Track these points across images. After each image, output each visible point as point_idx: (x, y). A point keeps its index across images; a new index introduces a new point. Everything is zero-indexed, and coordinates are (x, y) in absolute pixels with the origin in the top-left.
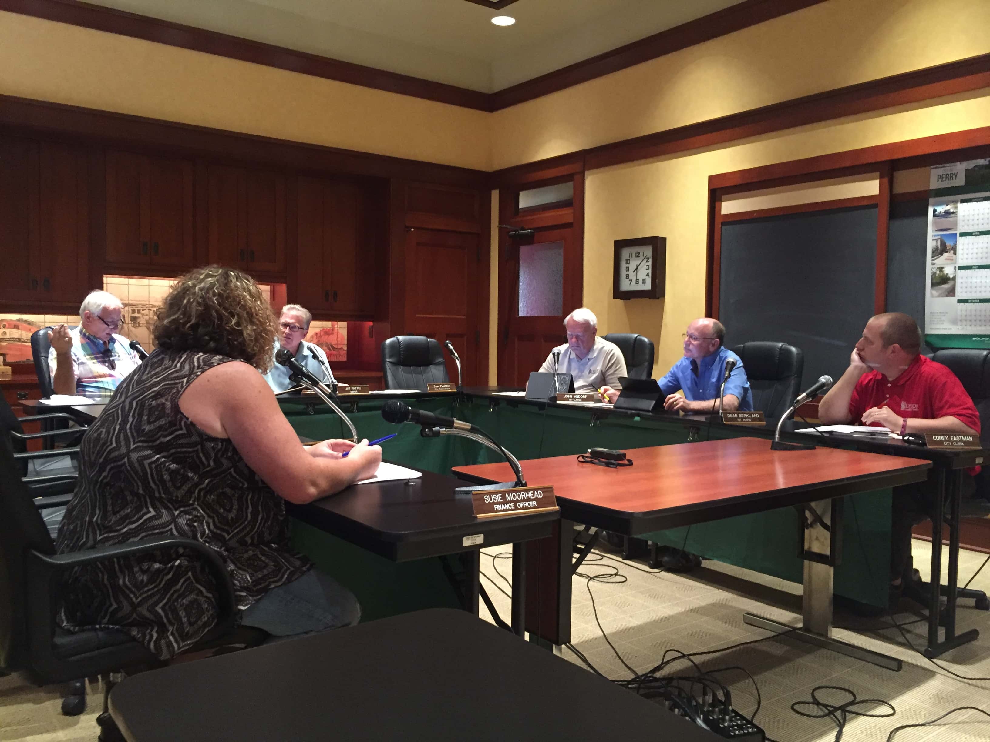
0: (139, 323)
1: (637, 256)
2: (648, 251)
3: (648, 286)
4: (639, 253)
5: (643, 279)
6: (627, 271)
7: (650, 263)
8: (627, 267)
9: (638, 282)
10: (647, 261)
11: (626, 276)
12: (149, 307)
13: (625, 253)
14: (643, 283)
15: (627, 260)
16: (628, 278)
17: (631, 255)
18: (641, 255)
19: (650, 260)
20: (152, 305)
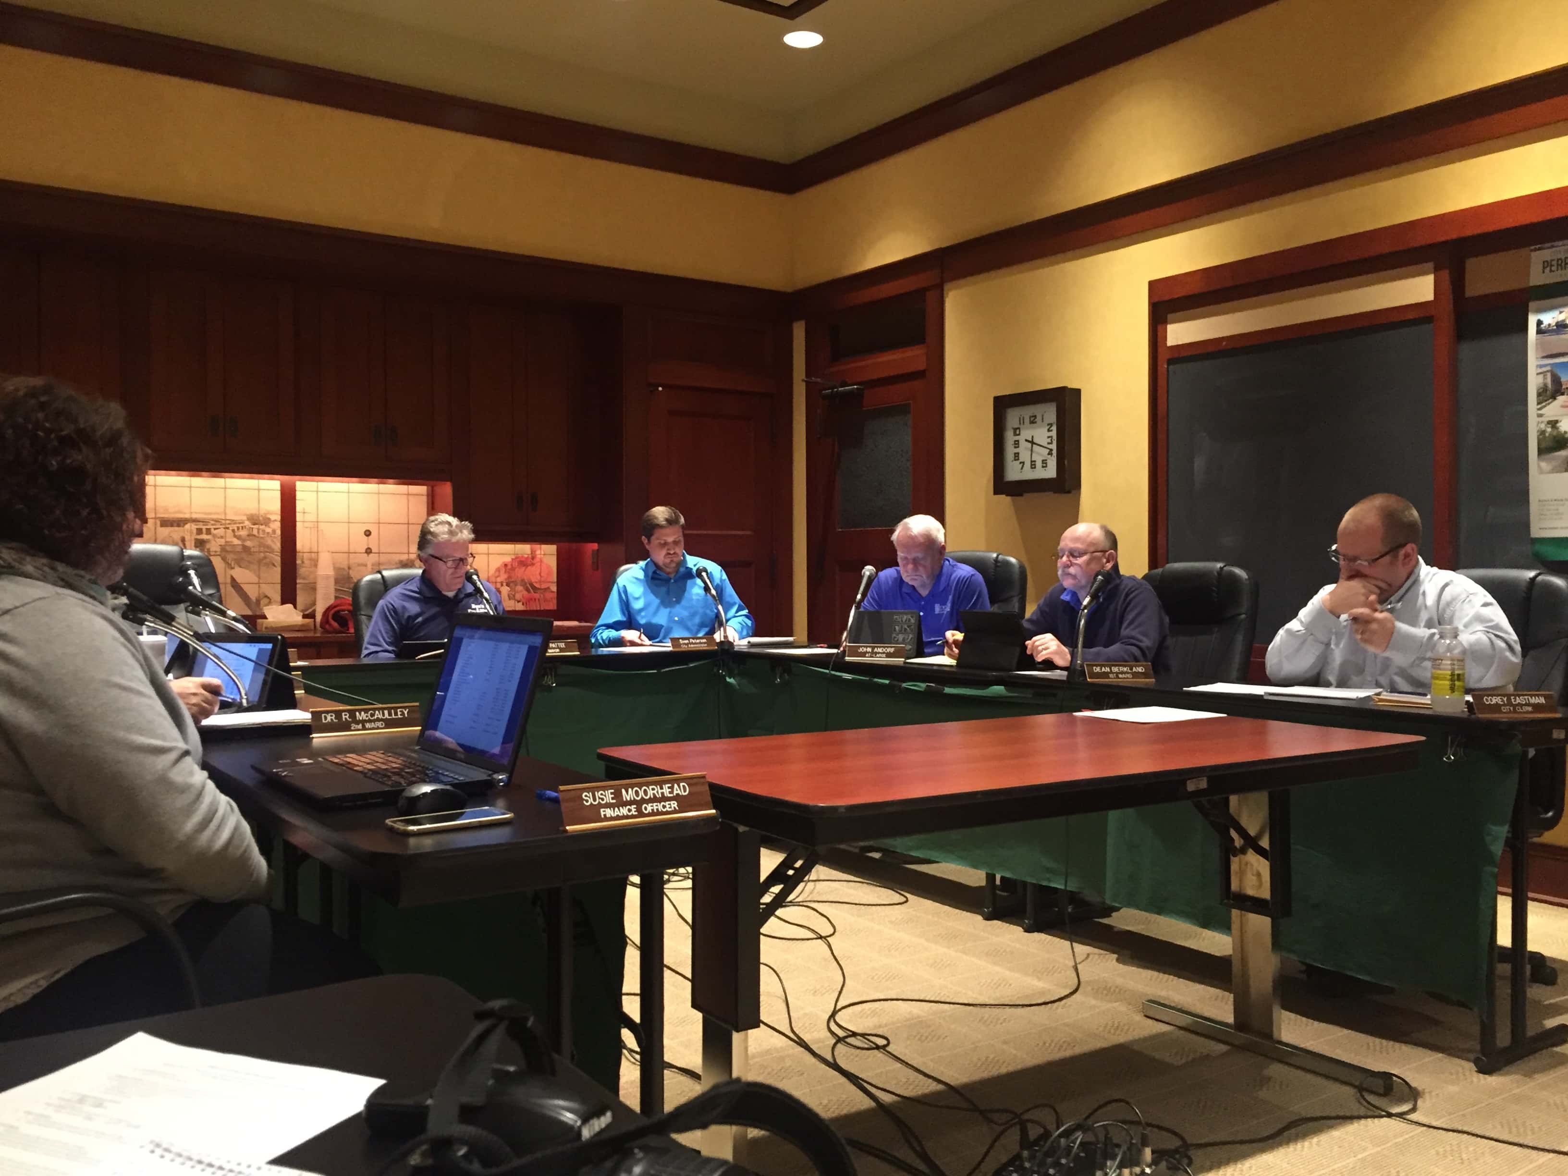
0: (209, 551)
1: (1032, 421)
2: (1049, 412)
3: (1051, 472)
4: (1035, 417)
5: (1043, 461)
6: (1015, 447)
7: (1054, 433)
8: (1015, 441)
9: (1035, 465)
10: (1049, 430)
11: (1015, 457)
12: (225, 524)
13: (1013, 416)
14: (1043, 467)
15: (1015, 429)
16: (1018, 459)
17: (1022, 421)
18: (1039, 419)
19: (1054, 428)
20: (233, 520)
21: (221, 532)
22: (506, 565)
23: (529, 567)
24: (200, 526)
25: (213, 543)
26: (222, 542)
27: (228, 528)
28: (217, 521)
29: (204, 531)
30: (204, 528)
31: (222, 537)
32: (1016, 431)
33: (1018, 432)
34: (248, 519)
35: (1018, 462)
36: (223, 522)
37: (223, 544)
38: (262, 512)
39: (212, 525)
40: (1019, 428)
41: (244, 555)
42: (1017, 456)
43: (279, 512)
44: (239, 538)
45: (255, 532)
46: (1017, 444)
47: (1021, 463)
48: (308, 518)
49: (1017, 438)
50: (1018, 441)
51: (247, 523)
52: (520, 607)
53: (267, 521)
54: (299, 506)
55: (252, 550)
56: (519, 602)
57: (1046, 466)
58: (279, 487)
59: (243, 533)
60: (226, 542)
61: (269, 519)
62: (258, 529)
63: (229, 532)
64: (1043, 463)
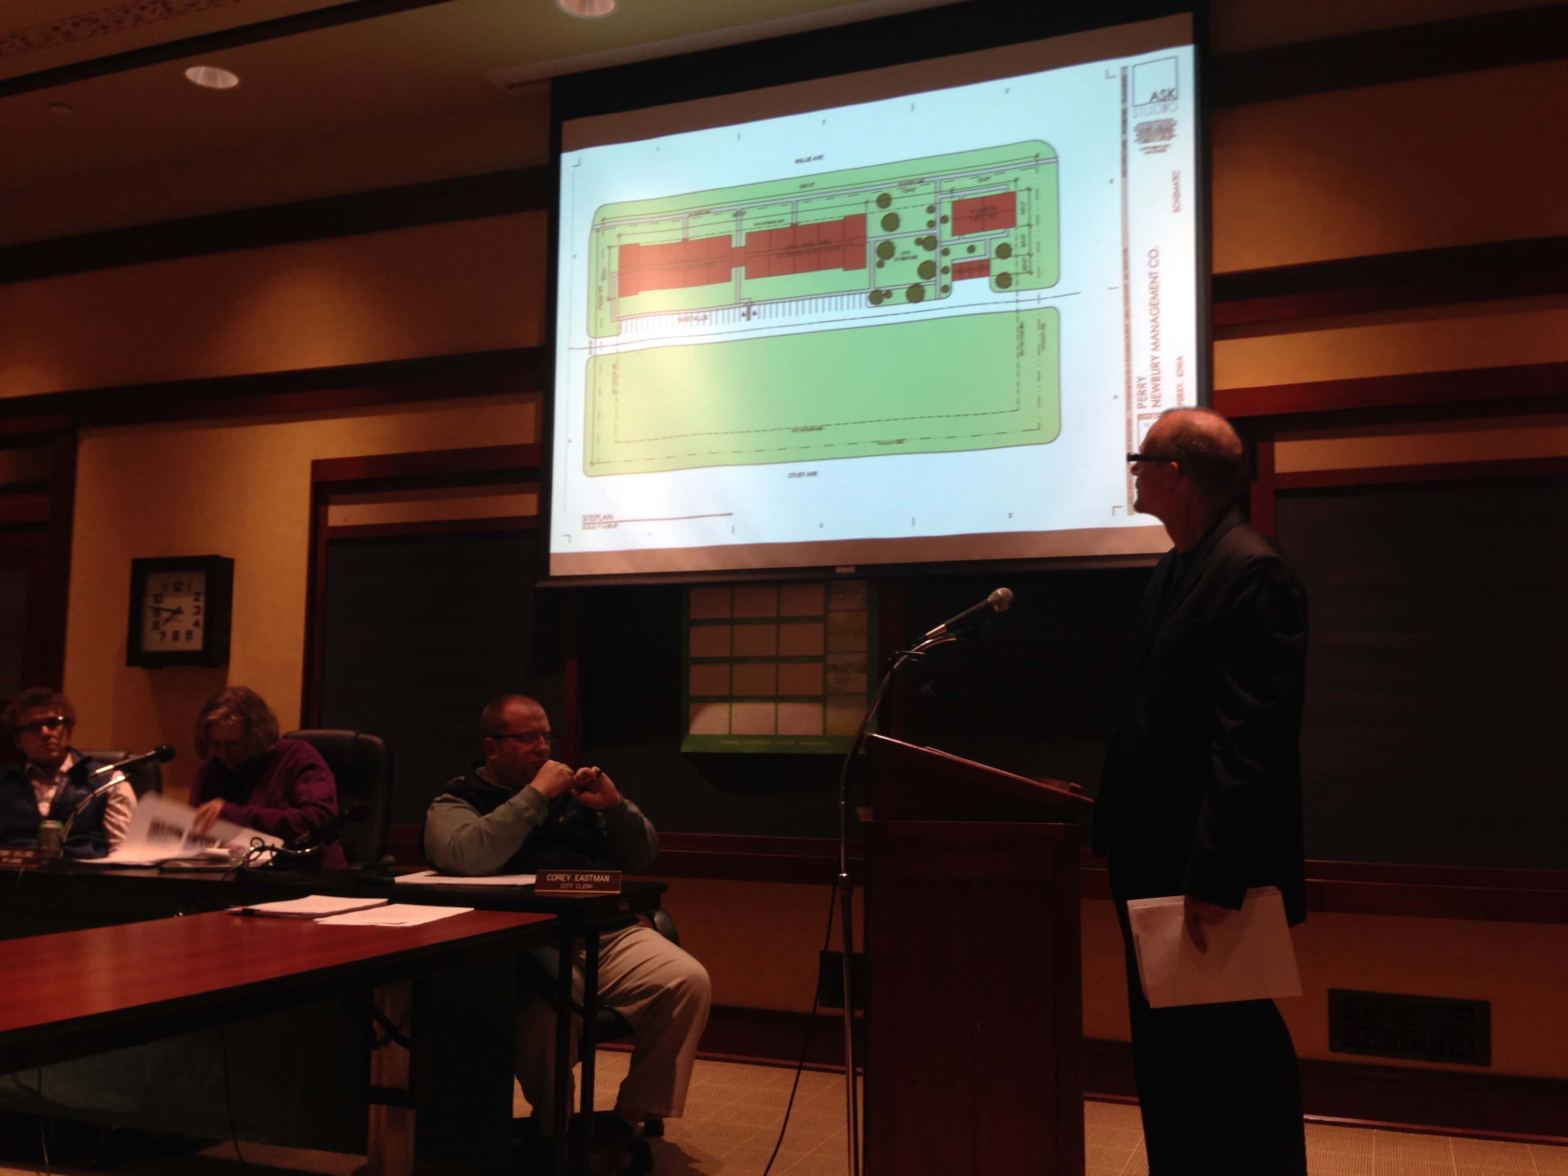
1: (178, 589)
2: (198, 581)
3: (196, 644)
4: (181, 584)
5: (188, 631)
6: (155, 616)
7: (201, 603)
8: (156, 609)
9: (178, 636)
10: (196, 600)
11: (155, 625)
13: (154, 583)
14: (187, 638)
15: (156, 597)
16: (158, 629)
17: (165, 587)
18: (185, 586)
19: (202, 598)
33: (159, 600)
35: (158, 632)
46: (157, 613)
47: (161, 633)
49: (158, 606)
50: (159, 609)
57: (191, 638)
64: (187, 634)
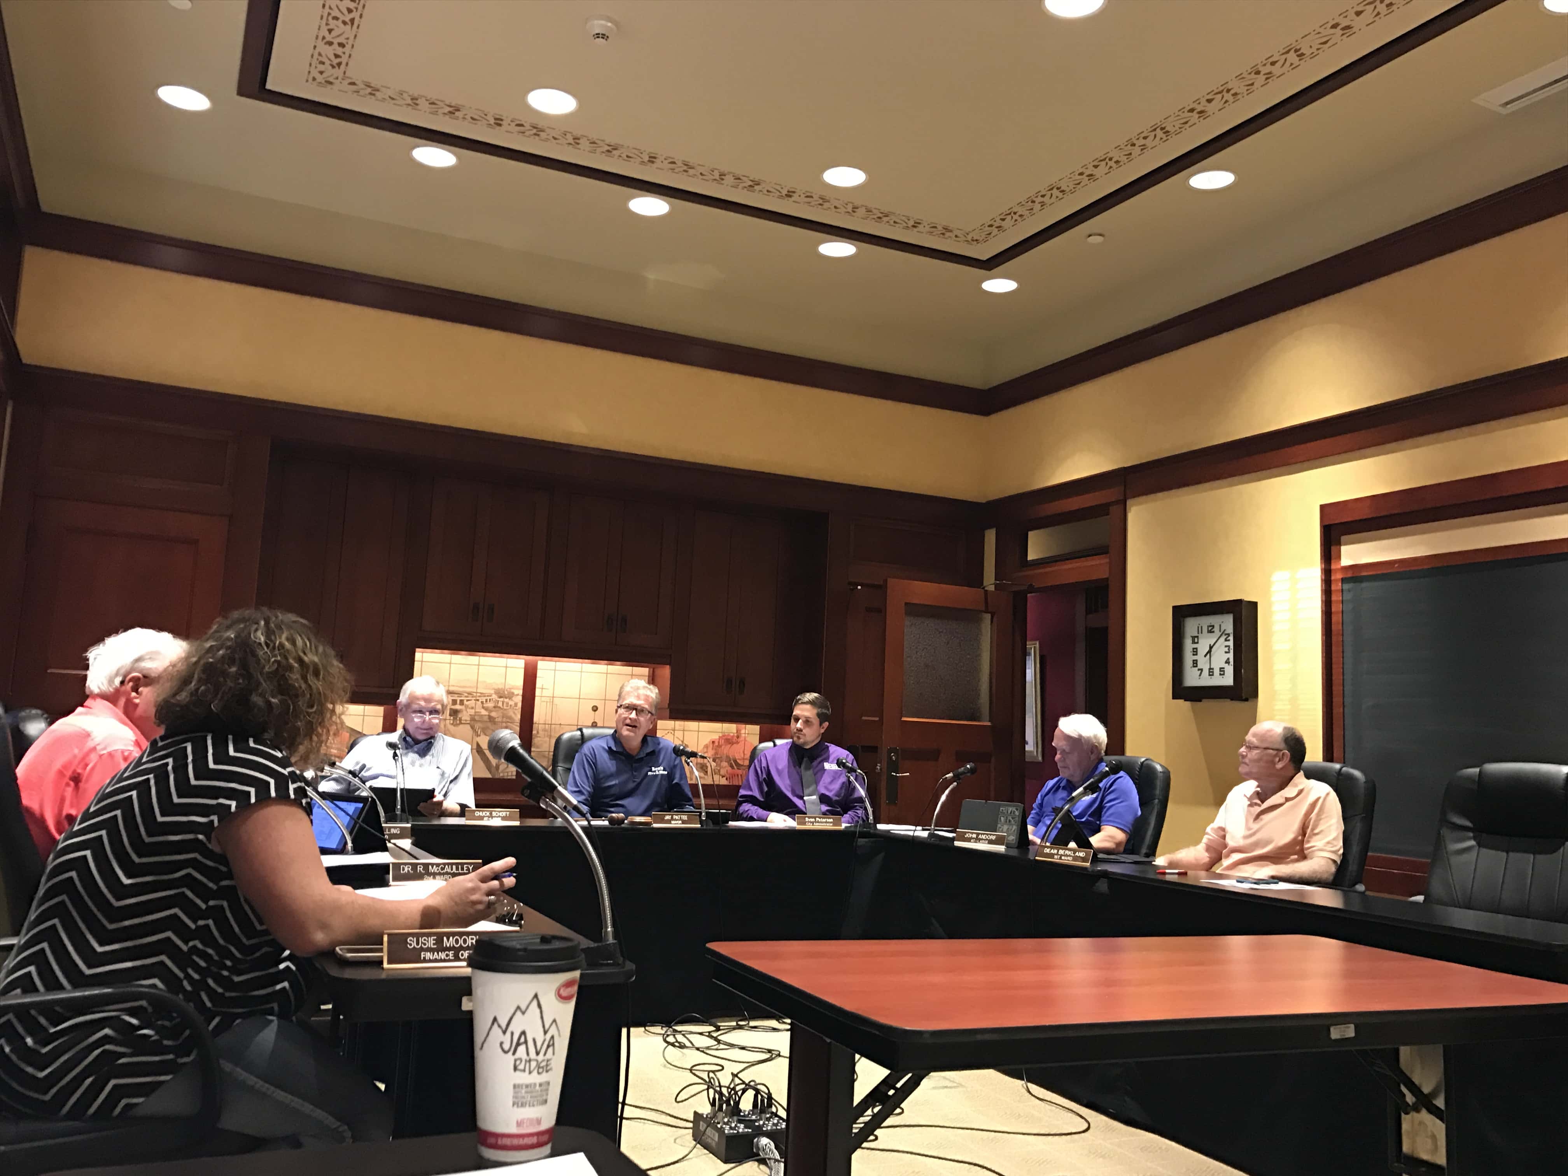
0: (460, 720)
1: (1210, 632)
2: (1227, 622)
3: (1228, 680)
4: (1213, 626)
5: (1221, 668)
6: (1193, 655)
7: (1231, 643)
8: (1194, 649)
9: (1213, 672)
10: (1226, 640)
11: (1194, 663)
12: (476, 696)
13: (1191, 625)
14: (1220, 674)
15: (1193, 638)
16: (1197, 666)
17: (1200, 630)
18: (1216, 629)
19: (1231, 638)
20: (481, 693)
21: (472, 703)
22: (713, 742)
23: (735, 745)
24: (455, 697)
25: (465, 712)
26: (472, 712)
27: (478, 700)
28: (469, 694)
29: (458, 702)
30: (458, 699)
31: (472, 708)
32: (1195, 640)
33: (1196, 641)
34: (496, 693)
35: (1197, 668)
36: (475, 694)
37: (473, 714)
38: (507, 687)
39: (466, 697)
40: (1197, 637)
41: (489, 724)
42: (1195, 663)
43: (522, 687)
44: (486, 709)
45: (500, 704)
46: (1195, 652)
47: (1199, 670)
48: (545, 693)
49: (1195, 646)
50: (1196, 649)
51: (494, 697)
52: (724, 782)
53: (511, 696)
54: (539, 683)
55: (496, 720)
56: (723, 777)
57: (1224, 674)
58: (523, 666)
59: (490, 705)
60: (475, 712)
61: (513, 693)
62: (503, 702)
63: (479, 703)
64: (1220, 671)
